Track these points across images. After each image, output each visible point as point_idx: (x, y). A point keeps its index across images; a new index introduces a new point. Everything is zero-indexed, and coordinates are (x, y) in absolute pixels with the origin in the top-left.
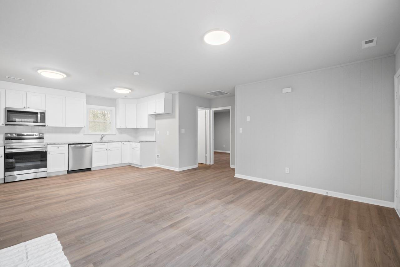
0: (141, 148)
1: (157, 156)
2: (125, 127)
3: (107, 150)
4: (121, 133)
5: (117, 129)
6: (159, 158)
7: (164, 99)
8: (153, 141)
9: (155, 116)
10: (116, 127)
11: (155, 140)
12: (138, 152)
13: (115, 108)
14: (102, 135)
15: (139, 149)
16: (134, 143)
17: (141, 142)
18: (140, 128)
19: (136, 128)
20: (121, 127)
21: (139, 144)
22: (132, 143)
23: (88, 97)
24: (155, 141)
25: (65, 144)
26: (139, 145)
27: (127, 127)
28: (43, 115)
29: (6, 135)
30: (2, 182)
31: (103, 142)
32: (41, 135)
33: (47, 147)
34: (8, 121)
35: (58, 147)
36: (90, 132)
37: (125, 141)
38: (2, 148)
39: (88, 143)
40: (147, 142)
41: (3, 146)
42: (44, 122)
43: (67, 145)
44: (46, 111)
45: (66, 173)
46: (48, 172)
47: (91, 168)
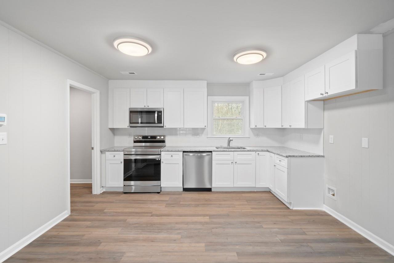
0: (289, 168)
1: (327, 190)
2: (262, 126)
3: (232, 163)
4: (257, 135)
5: (251, 128)
6: (334, 195)
7: (356, 52)
8: (318, 156)
9: (322, 102)
10: (249, 127)
11: (322, 154)
12: (285, 175)
13: (248, 97)
14: (230, 138)
15: (286, 170)
16: (276, 156)
17: (290, 156)
18: (289, 127)
19: (281, 127)
20: (256, 126)
21: (286, 159)
22: (272, 155)
23: (209, 85)
24: (323, 156)
25: (179, 151)
26: (285, 161)
27: (265, 126)
28: (160, 114)
29: (134, 138)
30: (122, 190)
31: (227, 151)
32: (162, 137)
33: (160, 155)
34: (130, 123)
35: (172, 155)
36: (215, 133)
37: (262, 151)
38: (122, 153)
39: (206, 151)
40: (304, 156)
41: (123, 151)
42: (160, 123)
43: (182, 153)
44: (163, 109)
45: (182, 190)
46: (162, 186)
47: (211, 188)
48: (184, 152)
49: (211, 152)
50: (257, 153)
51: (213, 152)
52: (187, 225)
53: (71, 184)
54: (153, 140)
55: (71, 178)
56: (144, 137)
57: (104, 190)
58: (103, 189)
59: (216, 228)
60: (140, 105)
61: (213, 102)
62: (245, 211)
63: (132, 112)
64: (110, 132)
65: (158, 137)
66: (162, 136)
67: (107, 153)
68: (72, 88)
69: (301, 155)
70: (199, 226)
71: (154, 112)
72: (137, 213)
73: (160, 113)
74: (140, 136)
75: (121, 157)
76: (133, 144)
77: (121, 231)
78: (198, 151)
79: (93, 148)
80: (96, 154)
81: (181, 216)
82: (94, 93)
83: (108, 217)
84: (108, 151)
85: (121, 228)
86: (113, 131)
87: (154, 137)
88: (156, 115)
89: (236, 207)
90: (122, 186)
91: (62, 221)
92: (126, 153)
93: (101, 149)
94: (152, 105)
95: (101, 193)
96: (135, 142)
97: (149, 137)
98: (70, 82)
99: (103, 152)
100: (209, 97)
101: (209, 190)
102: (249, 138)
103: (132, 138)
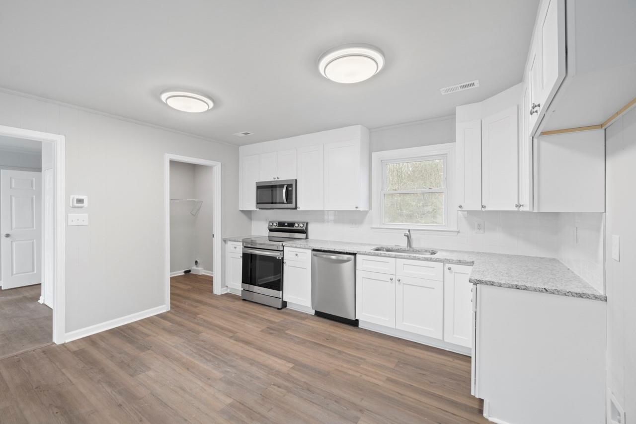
4: (479, 227)
8: (580, 296)
17: (480, 282)
20: (461, 207)
25: (305, 248)
28: (290, 189)
29: (269, 224)
30: (240, 296)
31: (383, 255)
32: (302, 225)
33: (283, 251)
34: (258, 203)
35: (297, 253)
36: (386, 221)
37: (460, 262)
38: (241, 244)
39: (345, 251)
40: (526, 289)
41: (245, 242)
42: (291, 203)
43: (310, 251)
44: (296, 180)
45: (313, 312)
46: (285, 300)
47: (357, 320)
48: (314, 250)
49: (355, 254)
50: (448, 265)
51: (358, 255)
52: (249, 365)
54: (290, 228)
56: (281, 224)
57: (229, 291)
58: (227, 290)
59: (279, 387)
60: (268, 177)
61: (383, 162)
62: (369, 379)
63: (259, 188)
65: (297, 225)
66: (301, 222)
67: (229, 243)
68: (172, 163)
69: (516, 283)
70: (261, 374)
71: (282, 186)
72: (222, 328)
73: (291, 187)
74: (275, 222)
75: (240, 250)
76: (266, 233)
77: (180, 344)
78: (333, 250)
79: (213, 236)
80: (217, 242)
81: (260, 350)
82: (213, 167)
83: (191, 324)
84: (230, 241)
85: (184, 341)
87: (291, 224)
88: (284, 190)
89: (361, 366)
90: (241, 290)
91: (155, 315)
92: (247, 244)
93: (223, 237)
94: (283, 175)
95: (223, 293)
96: (271, 230)
97: (286, 224)
98: (169, 157)
99: (225, 241)
100: (374, 154)
101: (355, 323)
102: (458, 232)
103: (267, 225)
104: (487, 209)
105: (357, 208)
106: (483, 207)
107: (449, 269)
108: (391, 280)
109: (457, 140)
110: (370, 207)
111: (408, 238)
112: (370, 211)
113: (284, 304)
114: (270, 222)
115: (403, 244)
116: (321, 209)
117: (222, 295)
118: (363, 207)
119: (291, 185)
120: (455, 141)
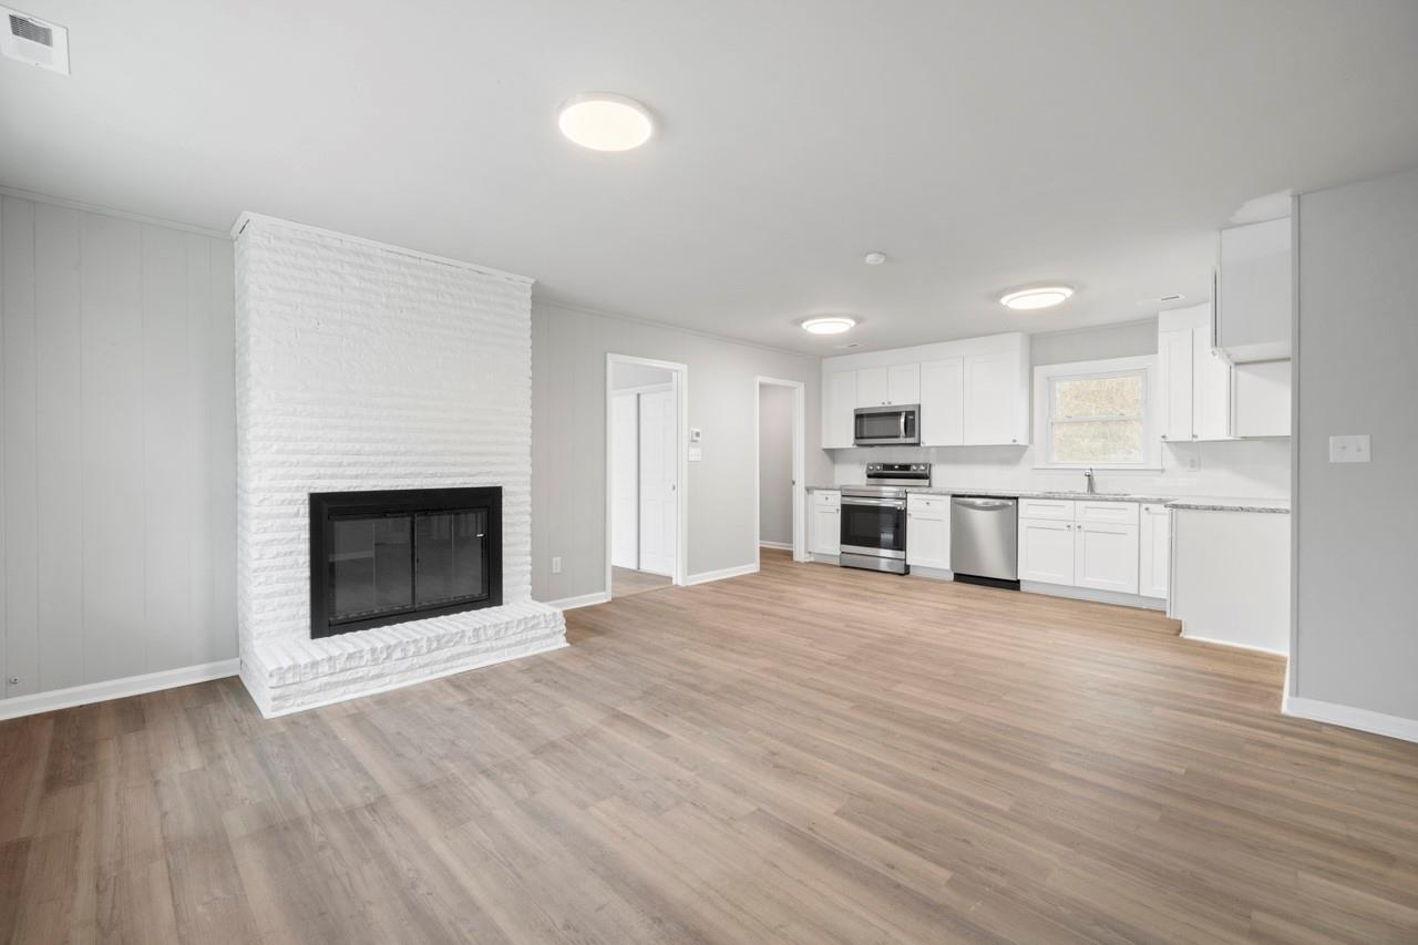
8: (1274, 511)
17: (1176, 507)
20: (1164, 437)
23: (1040, 339)
25: (942, 494)
27: (1195, 437)
29: (868, 468)
30: (837, 562)
31: (1056, 497)
32: (923, 468)
33: (905, 498)
34: (856, 438)
35: (928, 501)
36: (1055, 459)
38: (839, 493)
39: (1002, 495)
41: (840, 489)
42: (913, 436)
43: (949, 498)
44: (919, 406)
45: (951, 577)
46: (908, 563)
47: (1018, 581)
48: (954, 496)
49: (1016, 498)
50: (1144, 506)
51: (1020, 500)
53: (761, 548)
54: (904, 472)
55: (761, 538)
56: (888, 467)
57: (812, 559)
60: (874, 401)
61: (1050, 379)
63: (860, 417)
64: (827, 459)
65: (914, 468)
66: (920, 464)
67: (816, 492)
68: (762, 386)
69: (1213, 504)
71: (898, 414)
73: (911, 415)
74: (879, 464)
75: (835, 501)
76: (864, 480)
78: (984, 494)
79: (794, 483)
80: (799, 492)
82: (794, 388)
84: (818, 489)
86: (832, 453)
87: (906, 467)
88: (903, 420)
90: (839, 553)
92: (846, 493)
93: (807, 485)
94: (899, 399)
95: (807, 561)
96: (869, 476)
97: (896, 467)
98: (760, 379)
99: (808, 490)
100: (1036, 369)
101: (1014, 585)
102: (1163, 471)
103: (865, 470)
104: (1199, 439)
105: (1014, 441)
106: (1193, 436)
107: (1147, 509)
108: (1069, 526)
109: (1159, 350)
110: (1031, 440)
111: (1089, 480)
112: (1031, 447)
113: (907, 568)
114: (869, 465)
115: (1083, 488)
116: (959, 443)
117: (806, 563)
118: (1022, 441)
119: (913, 413)
120: (1156, 352)
